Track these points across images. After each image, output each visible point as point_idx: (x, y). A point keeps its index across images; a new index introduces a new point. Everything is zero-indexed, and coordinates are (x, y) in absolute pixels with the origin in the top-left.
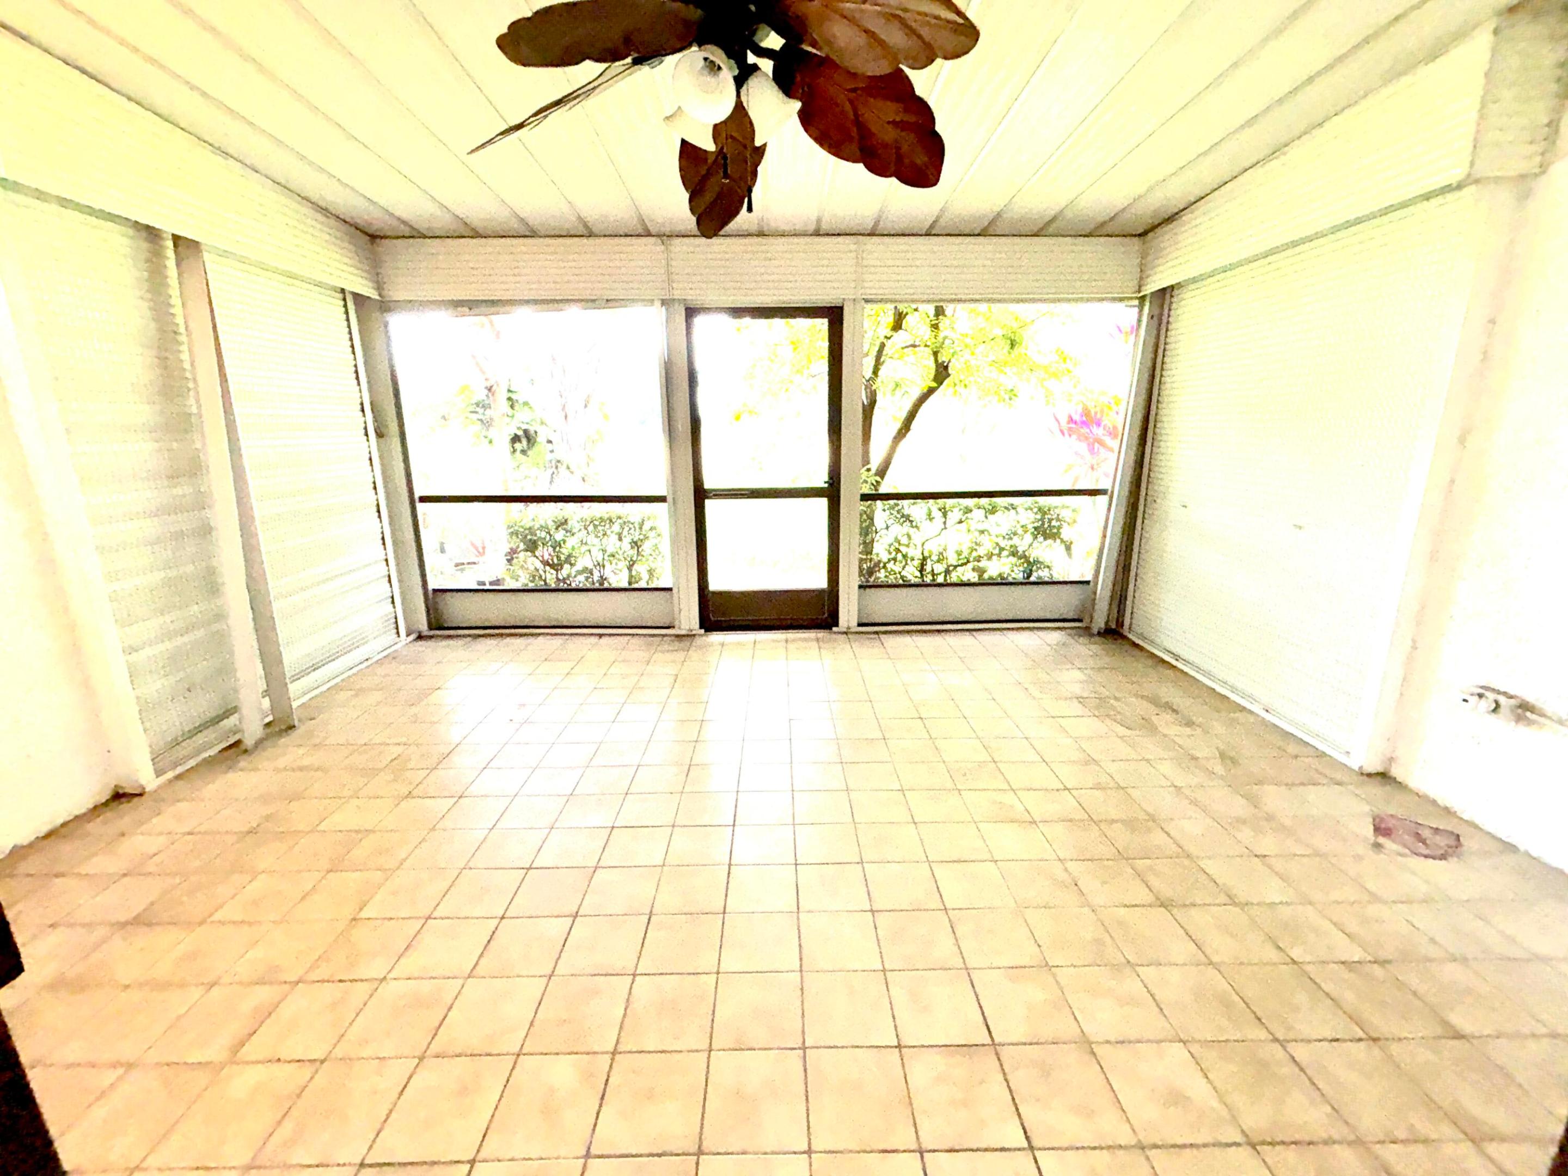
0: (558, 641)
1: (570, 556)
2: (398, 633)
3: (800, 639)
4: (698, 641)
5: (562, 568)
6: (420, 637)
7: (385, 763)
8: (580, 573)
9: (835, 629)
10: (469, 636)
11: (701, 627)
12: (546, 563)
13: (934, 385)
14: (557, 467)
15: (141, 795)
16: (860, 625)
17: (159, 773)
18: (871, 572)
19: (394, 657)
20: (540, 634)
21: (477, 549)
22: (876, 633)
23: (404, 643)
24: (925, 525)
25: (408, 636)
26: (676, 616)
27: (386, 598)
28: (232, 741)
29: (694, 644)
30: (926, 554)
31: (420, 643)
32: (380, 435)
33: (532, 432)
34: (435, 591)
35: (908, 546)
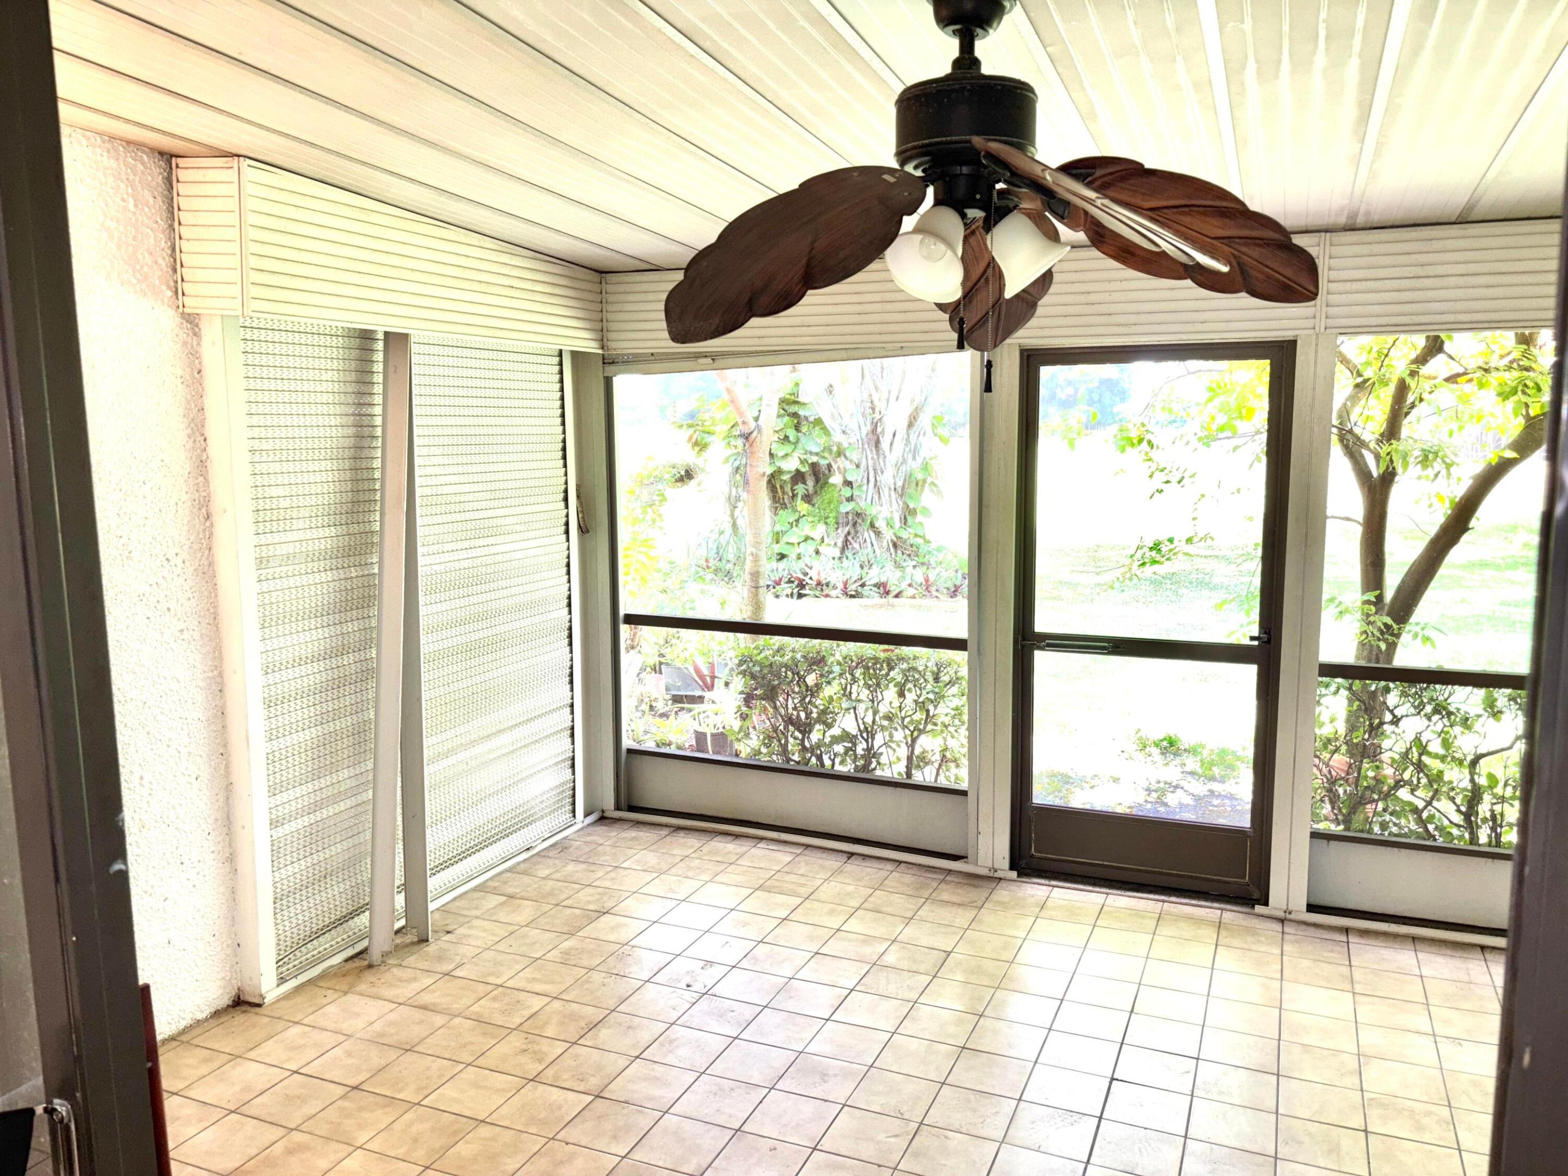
0: (782, 856)
1: (824, 712)
2: (574, 811)
3: (1189, 918)
4: (1003, 893)
5: (810, 731)
6: (603, 819)
7: (518, 1021)
8: (836, 740)
9: (1259, 909)
10: (666, 826)
11: (1012, 868)
12: (789, 721)
13: (1511, 454)
14: (855, 524)
15: (259, 1005)
16: (1312, 908)
17: (282, 980)
18: (1358, 802)
19: (561, 847)
20: (762, 839)
21: (702, 677)
22: (1347, 931)
23: (579, 826)
24: (1486, 724)
25: (586, 815)
26: (971, 842)
27: (564, 761)
28: (359, 948)
29: (995, 897)
30: (1482, 781)
31: (601, 829)
32: (584, 530)
33: (824, 469)
34: (630, 751)
35: (1443, 759)
